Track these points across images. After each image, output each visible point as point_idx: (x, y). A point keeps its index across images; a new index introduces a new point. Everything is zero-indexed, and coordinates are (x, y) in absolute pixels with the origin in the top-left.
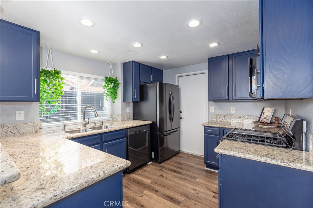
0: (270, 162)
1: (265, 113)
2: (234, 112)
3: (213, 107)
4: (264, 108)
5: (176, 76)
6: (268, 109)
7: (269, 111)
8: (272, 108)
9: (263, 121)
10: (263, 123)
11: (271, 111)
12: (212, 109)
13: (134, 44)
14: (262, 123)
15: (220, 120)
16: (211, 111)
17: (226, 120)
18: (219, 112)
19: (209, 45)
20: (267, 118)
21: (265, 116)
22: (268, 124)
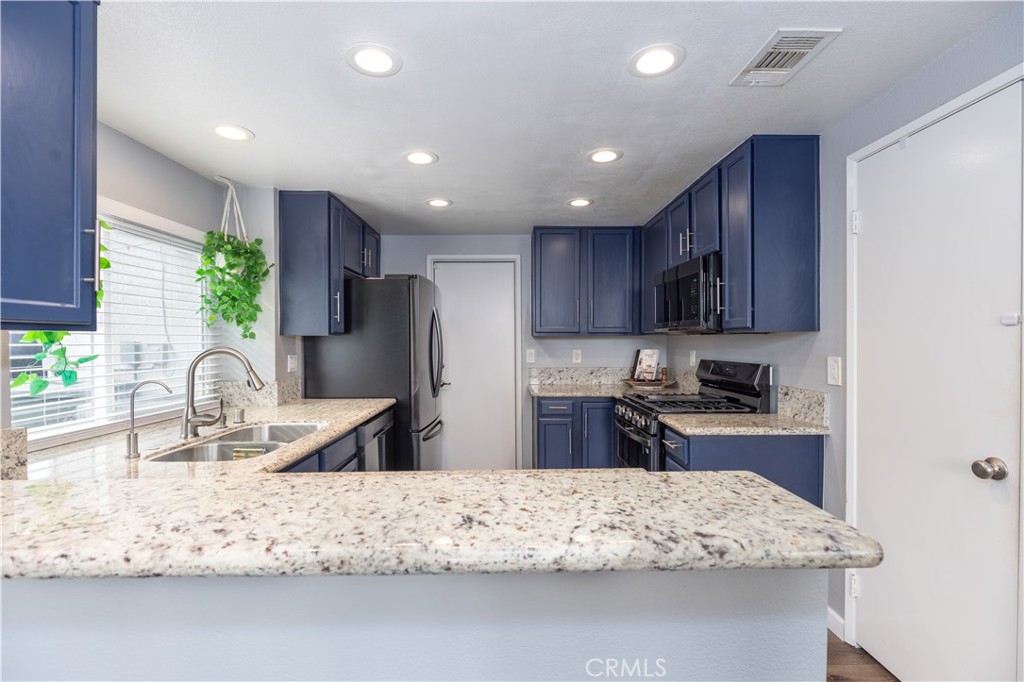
0: (771, 433)
1: (643, 361)
2: (579, 361)
3: (533, 351)
4: (638, 351)
5: (430, 258)
6: (649, 352)
7: (650, 356)
8: (656, 351)
9: (641, 378)
10: (644, 381)
11: (655, 357)
12: (531, 355)
13: (409, 154)
14: (642, 381)
15: (549, 382)
16: (528, 361)
17: (563, 382)
18: (548, 362)
19: (569, 203)
20: (649, 370)
21: (645, 367)
22: (651, 382)
